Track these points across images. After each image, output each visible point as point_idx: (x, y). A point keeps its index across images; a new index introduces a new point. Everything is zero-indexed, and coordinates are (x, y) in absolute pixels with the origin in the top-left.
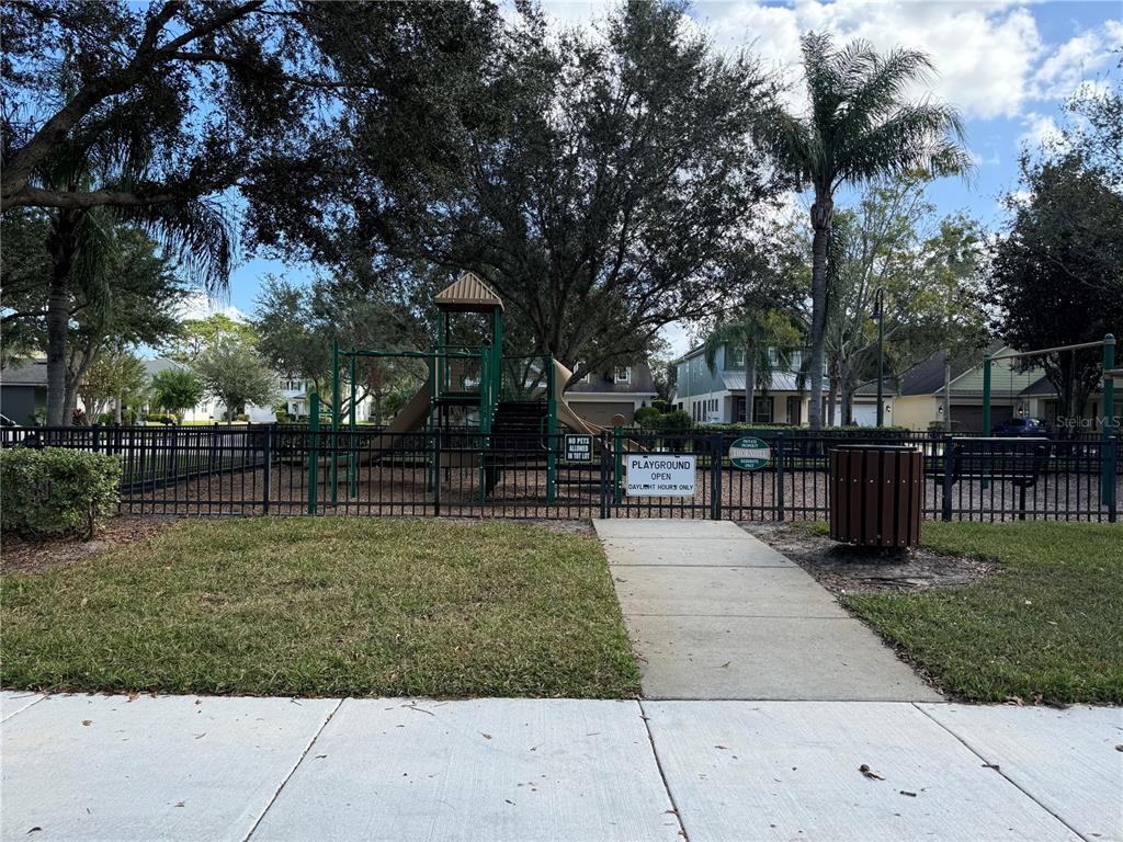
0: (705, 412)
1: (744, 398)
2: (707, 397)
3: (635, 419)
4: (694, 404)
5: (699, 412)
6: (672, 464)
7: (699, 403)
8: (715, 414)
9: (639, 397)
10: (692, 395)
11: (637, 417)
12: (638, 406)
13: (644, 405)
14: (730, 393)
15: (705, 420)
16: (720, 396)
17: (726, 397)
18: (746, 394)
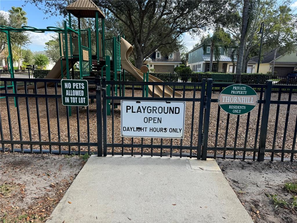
0: (196, 68)
1: (209, 64)
2: (197, 63)
3: (174, 71)
4: (193, 66)
5: (195, 68)
6: (163, 109)
7: (195, 66)
8: (200, 69)
9: (176, 63)
10: (193, 63)
11: (175, 70)
12: (175, 67)
13: (177, 66)
14: (205, 62)
15: (196, 71)
16: (202, 63)
17: (203, 63)
18: (210, 62)
